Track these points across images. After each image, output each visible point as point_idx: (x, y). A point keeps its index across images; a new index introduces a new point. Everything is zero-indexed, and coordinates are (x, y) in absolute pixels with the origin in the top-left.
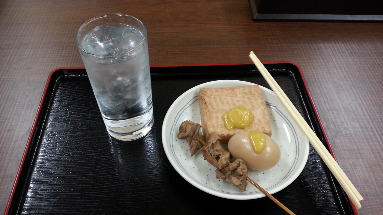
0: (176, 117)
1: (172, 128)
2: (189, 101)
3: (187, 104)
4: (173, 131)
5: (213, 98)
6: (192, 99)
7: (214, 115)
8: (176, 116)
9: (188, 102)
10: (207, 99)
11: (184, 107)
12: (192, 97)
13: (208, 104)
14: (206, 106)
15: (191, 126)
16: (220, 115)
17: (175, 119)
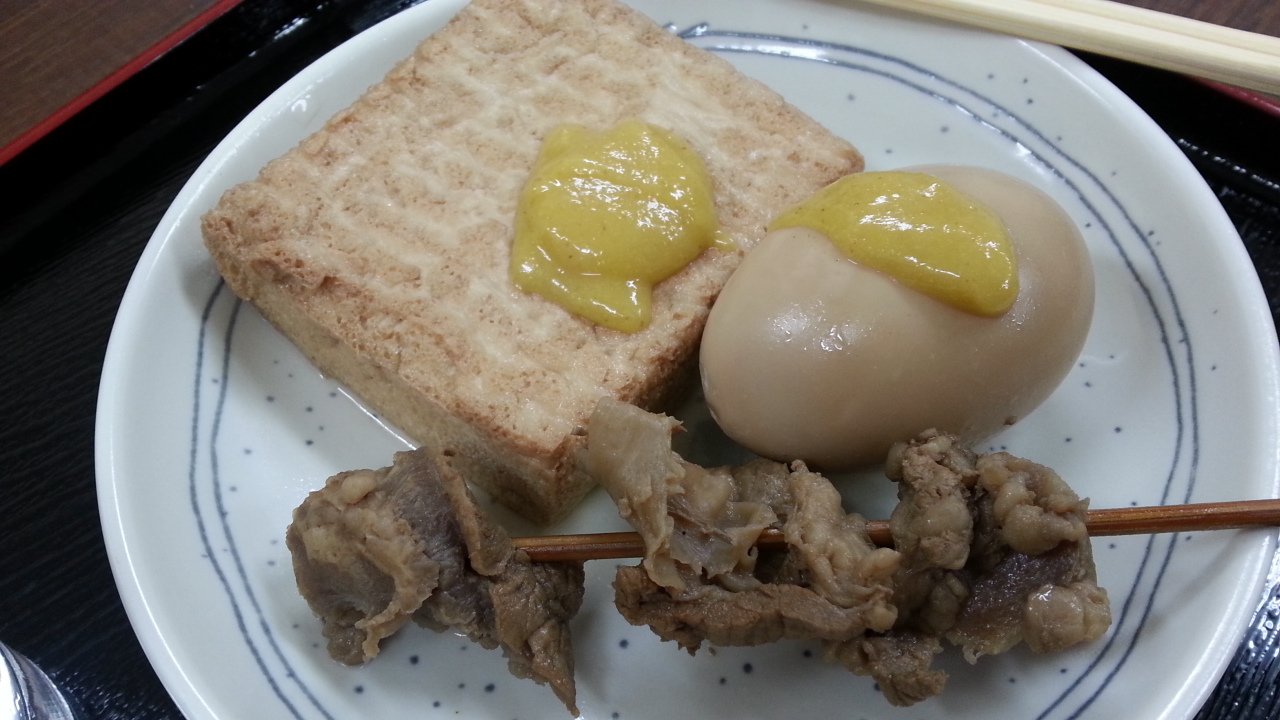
0: (205, 539)
1: (249, 642)
2: (194, 359)
3: (197, 393)
4: (277, 649)
5: (344, 220)
6: (202, 334)
7: (455, 313)
8: (202, 528)
9: (193, 369)
10: (314, 254)
11: (196, 420)
12: (187, 322)
13: (347, 275)
14: (350, 302)
15: (386, 511)
16: (489, 283)
17: (210, 554)
